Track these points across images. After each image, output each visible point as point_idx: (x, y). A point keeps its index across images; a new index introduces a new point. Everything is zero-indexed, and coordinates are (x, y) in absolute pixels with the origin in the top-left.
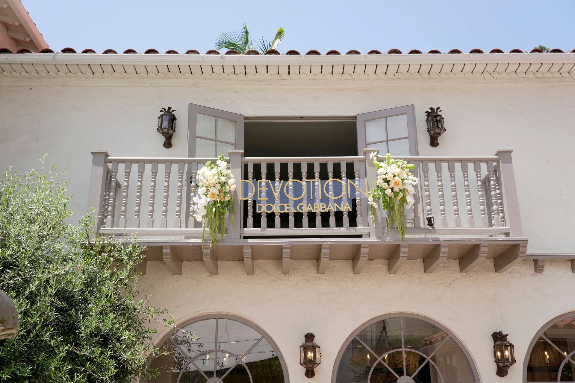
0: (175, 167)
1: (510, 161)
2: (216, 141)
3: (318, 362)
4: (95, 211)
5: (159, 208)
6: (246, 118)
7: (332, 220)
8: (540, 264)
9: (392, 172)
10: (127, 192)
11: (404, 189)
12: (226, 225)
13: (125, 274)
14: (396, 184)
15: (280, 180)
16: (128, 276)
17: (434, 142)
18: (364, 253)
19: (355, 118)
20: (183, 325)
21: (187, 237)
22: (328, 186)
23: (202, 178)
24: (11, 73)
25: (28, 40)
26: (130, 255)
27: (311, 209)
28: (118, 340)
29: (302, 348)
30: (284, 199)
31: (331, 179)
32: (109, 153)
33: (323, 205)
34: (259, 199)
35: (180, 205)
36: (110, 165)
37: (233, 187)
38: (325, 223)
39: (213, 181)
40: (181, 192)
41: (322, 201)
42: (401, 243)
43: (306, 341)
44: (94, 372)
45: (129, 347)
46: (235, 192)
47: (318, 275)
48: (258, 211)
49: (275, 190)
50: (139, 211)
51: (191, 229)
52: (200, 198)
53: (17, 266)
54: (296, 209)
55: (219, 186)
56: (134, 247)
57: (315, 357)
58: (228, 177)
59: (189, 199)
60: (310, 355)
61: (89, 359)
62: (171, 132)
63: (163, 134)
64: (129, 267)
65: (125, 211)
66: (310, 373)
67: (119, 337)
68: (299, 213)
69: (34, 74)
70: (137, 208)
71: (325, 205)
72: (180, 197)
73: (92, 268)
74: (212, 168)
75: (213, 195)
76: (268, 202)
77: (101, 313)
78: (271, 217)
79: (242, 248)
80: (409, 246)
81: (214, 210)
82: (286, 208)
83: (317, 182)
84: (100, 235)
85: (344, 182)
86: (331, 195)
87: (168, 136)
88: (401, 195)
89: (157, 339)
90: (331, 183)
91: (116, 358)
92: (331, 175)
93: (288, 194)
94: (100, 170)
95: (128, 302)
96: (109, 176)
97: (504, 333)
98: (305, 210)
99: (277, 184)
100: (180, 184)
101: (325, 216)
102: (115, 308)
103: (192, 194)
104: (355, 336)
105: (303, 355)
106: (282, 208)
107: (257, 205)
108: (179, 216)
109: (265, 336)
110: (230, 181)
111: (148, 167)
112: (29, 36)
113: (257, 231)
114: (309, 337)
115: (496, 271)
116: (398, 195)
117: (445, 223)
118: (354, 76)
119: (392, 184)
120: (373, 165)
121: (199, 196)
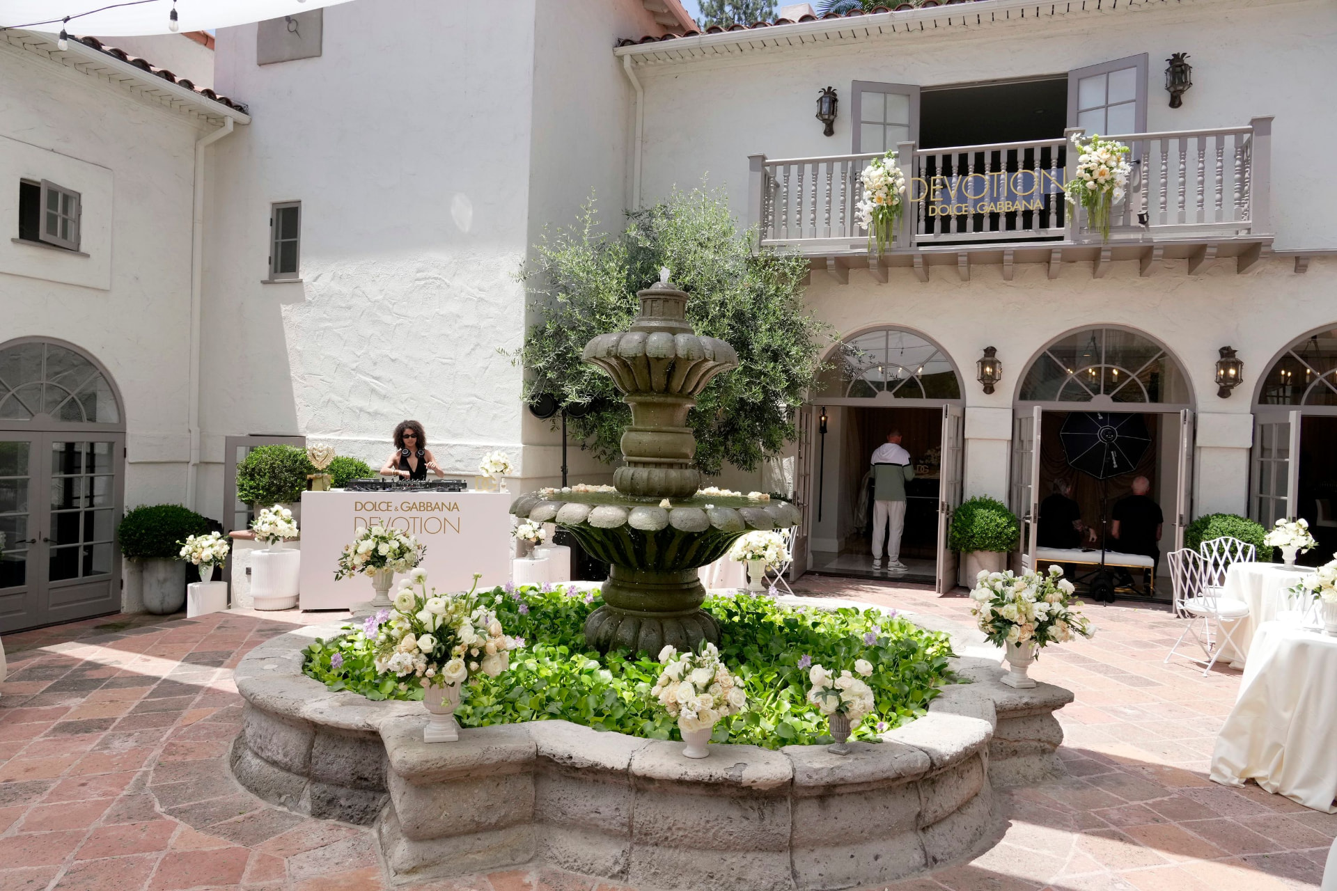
0: (837, 167)
1: (1268, 132)
2: (885, 124)
3: (997, 378)
4: (756, 227)
5: (822, 215)
6: (922, 88)
7: (1019, 221)
8: (1301, 262)
9: (1097, 158)
10: (787, 199)
11: (1113, 179)
12: (894, 233)
13: (789, 290)
14: (1102, 174)
15: (958, 175)
16: (793, 291)
17: (1175, 102)
18: (1056, 259)
19: (1066, 74)
20: (847, 340)
21: (853, 247)
22: (1016, 178)
23: (867, 179)
24: (655, 61)
25: (666, 11)
26: (793, 270)
27: (994, 208)
28: (787, 354)
29: (980, 363)
30: (962, 198)
31: (1020, 170)
32: (767, 156)
33: (1008, 204)
34: (932, 199)
35: (843, 211)
36: (768, 168)
37: (902, 189)
38: (1011, 226)
39: (879, 183)
40: (844, 196)
41: (1007, 199)
42: (1102, 246)
43: (985, 356)
44: (768, 384)
45: (798, 361)
46: (905, 192)
47: (1004, 282)
48: (930, 215)
49: (951, 187)
50: (800, 220)
51: (856, 237)
52: (865, 203)
53: (695, 290)
54: (975, 210)
55: (886, 189)
56: (797, 260)
57: (994, 372)
58: (896, 176)
59: (853, 203)
60: (988, 370)
61: (761, 373)
62: (832, 117)
63: (824, 120)
64: (793, 283)
65: (786, 220)
66: (989, 389)
67: (788, 352)
68: (979, 214)
69: (679, 59)
70: (798, 216)
71: (1011, 203)
72: (844, 202)
73: (759, 285)
74: (879, 167)
75: (880, 199)
76: (943, 203)
77: (770, 330)
78: (946, 220)
79: (912, 257)
80: (1112, 250)
81: (881, 216)
82: (964, 209)
83: (1003, 174)
84: (762, 247)
85: (1037, 173)
86: (1019, 192)
87: (829, 122)
88: (1106, 188)
89: (824, 353)
90: (1020, 176)
91: (786, 372)
92: (1020, 165)
93: (966, 192)
94: (758, 176)
95: (794, 318)
96: (767, 178)
97: (1233, 348)
98: (987, 210)
99: (954, 180)
100: (843, 186)
101: (1011, 217)
102: (782, 324)
103: (857, 197)
104: (1045, 350)
105: (980, 370)
106: (959, 209)
107: (930, 207)
108: (843, 223)
109: (940, 349)
110: (900, 181)
111: (808, 167)
112: (667, 7)
113: (930, 237)
114: (990, 352)
115: (1239, 272)
116: (1102, 189)
117: (1163, 219)
118: (1068, 15)
119: (1095, 176)
120: (1075, 150)
121: (864, 201)
